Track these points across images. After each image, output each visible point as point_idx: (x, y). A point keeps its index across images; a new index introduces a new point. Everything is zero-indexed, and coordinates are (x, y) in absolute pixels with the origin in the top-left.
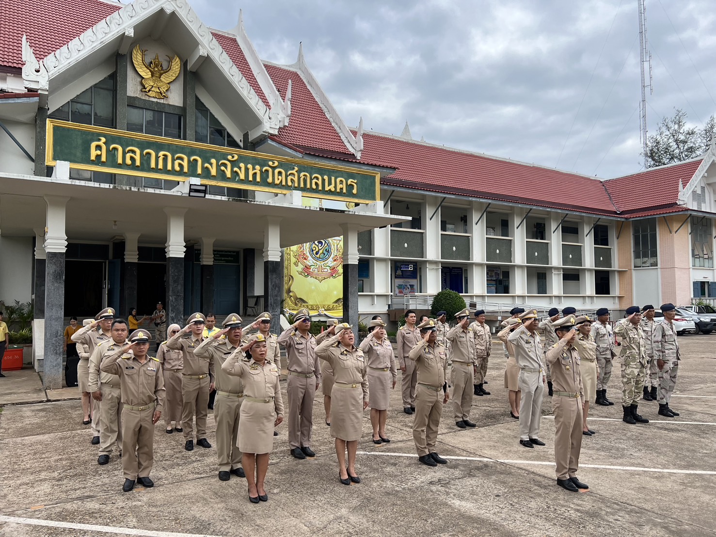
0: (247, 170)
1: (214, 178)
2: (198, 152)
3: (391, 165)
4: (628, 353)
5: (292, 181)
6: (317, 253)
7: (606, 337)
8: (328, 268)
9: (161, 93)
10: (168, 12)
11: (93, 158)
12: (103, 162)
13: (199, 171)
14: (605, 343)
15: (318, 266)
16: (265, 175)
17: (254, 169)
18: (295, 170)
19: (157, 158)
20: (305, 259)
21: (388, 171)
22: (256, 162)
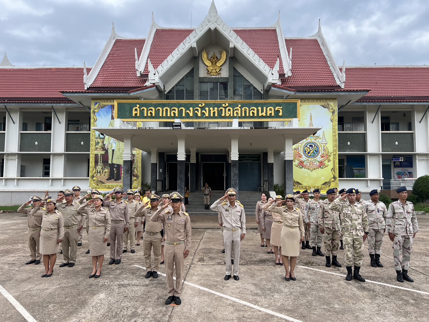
0: (210, 111)
1: (192, 117)
2: (183, 105)
3: (364, 89)
4: (343, 225)
5: (237, 113)
6: (309, 153)
7: (374, 213)
8: (317, 162)
9: (217, 72)
10: (212, 29)
11: (134, 115)
12: (138, 117)
13: (184, 115)
14: (373, 218)
15: (309, 161)
16: (220, 112)
17: (214, 109)
18: (239, 107)
19: (163, 111)
20: (300, 157)
21: (361, 93)
22: (214, 105)
